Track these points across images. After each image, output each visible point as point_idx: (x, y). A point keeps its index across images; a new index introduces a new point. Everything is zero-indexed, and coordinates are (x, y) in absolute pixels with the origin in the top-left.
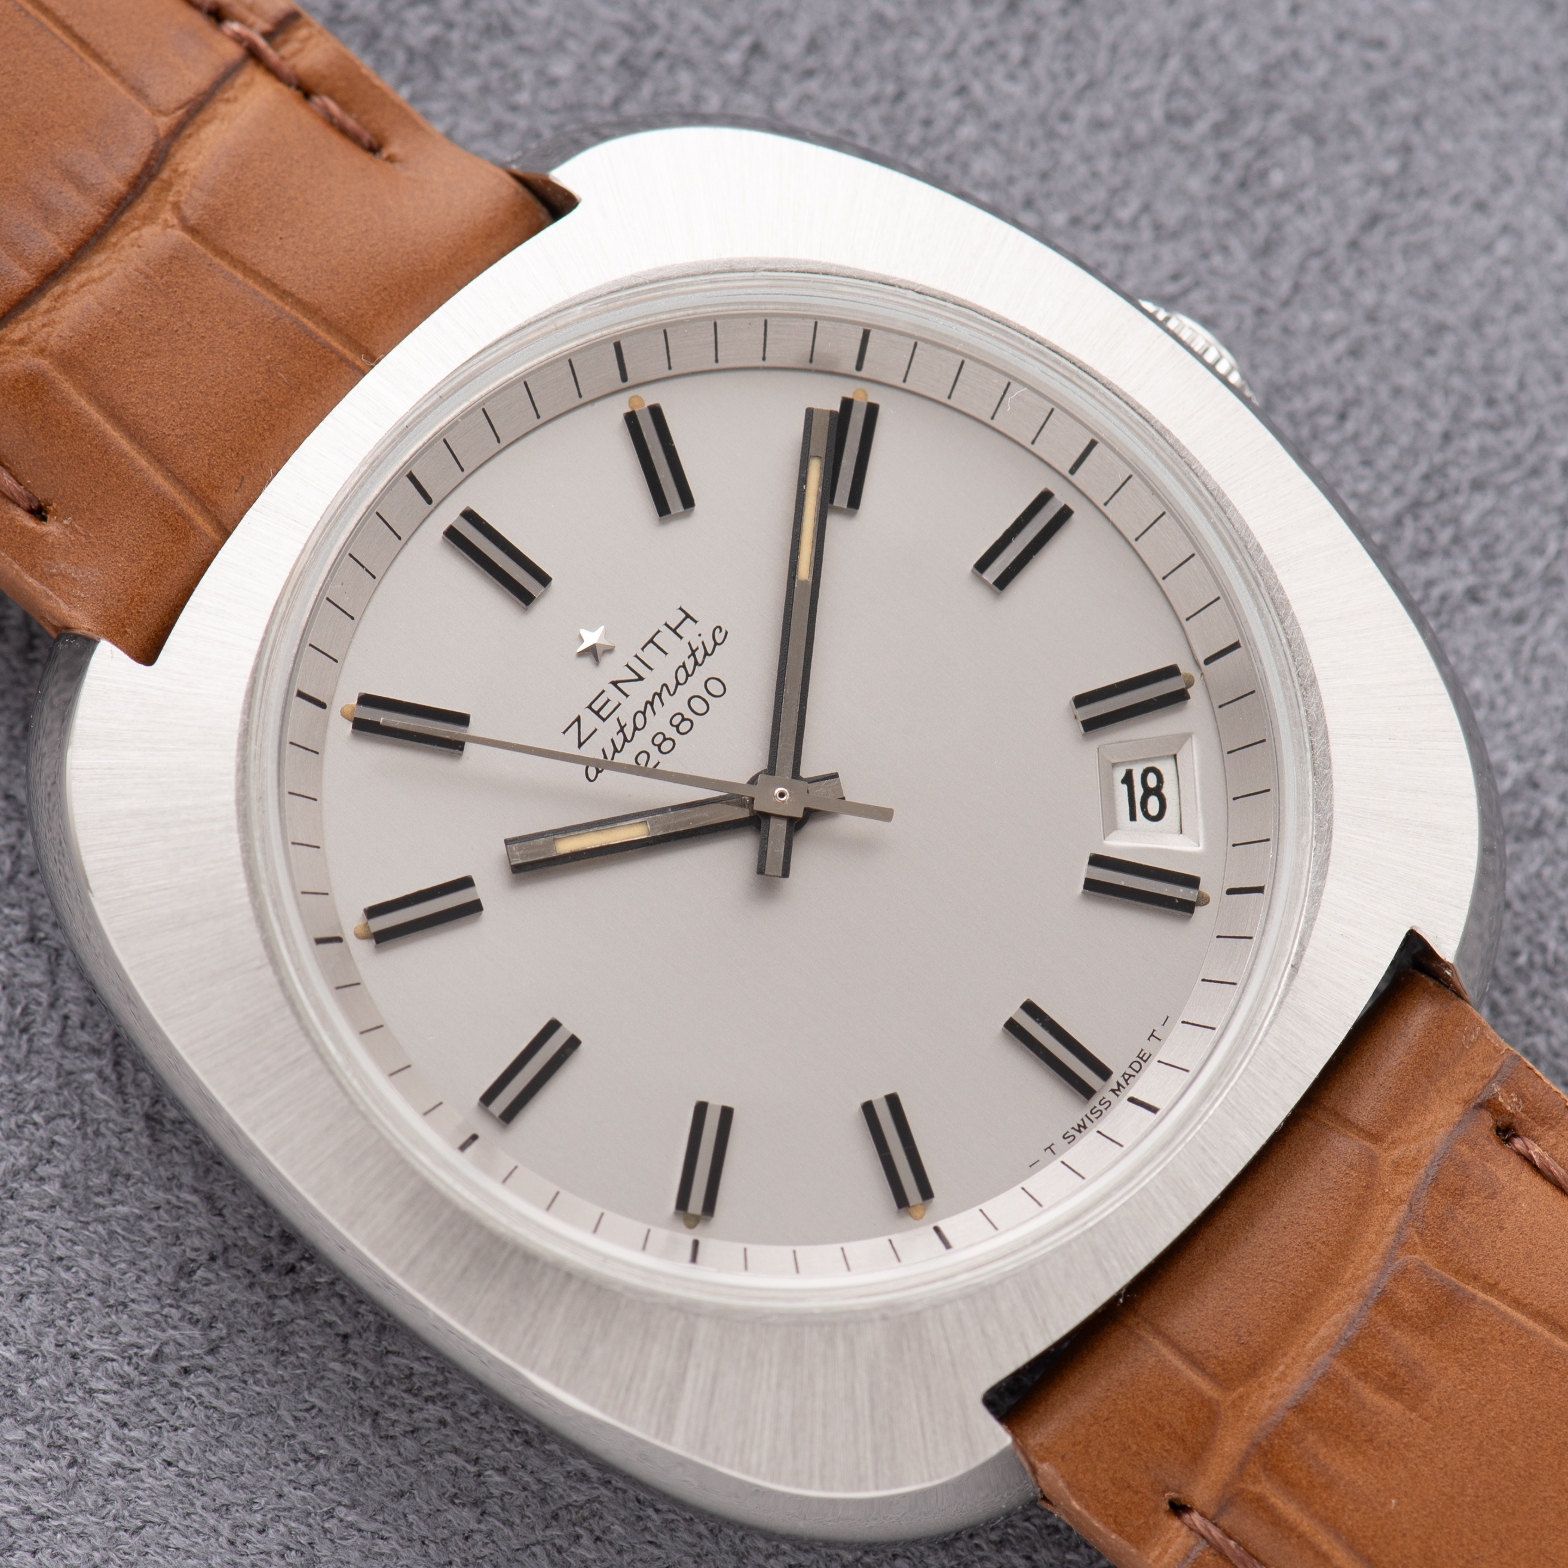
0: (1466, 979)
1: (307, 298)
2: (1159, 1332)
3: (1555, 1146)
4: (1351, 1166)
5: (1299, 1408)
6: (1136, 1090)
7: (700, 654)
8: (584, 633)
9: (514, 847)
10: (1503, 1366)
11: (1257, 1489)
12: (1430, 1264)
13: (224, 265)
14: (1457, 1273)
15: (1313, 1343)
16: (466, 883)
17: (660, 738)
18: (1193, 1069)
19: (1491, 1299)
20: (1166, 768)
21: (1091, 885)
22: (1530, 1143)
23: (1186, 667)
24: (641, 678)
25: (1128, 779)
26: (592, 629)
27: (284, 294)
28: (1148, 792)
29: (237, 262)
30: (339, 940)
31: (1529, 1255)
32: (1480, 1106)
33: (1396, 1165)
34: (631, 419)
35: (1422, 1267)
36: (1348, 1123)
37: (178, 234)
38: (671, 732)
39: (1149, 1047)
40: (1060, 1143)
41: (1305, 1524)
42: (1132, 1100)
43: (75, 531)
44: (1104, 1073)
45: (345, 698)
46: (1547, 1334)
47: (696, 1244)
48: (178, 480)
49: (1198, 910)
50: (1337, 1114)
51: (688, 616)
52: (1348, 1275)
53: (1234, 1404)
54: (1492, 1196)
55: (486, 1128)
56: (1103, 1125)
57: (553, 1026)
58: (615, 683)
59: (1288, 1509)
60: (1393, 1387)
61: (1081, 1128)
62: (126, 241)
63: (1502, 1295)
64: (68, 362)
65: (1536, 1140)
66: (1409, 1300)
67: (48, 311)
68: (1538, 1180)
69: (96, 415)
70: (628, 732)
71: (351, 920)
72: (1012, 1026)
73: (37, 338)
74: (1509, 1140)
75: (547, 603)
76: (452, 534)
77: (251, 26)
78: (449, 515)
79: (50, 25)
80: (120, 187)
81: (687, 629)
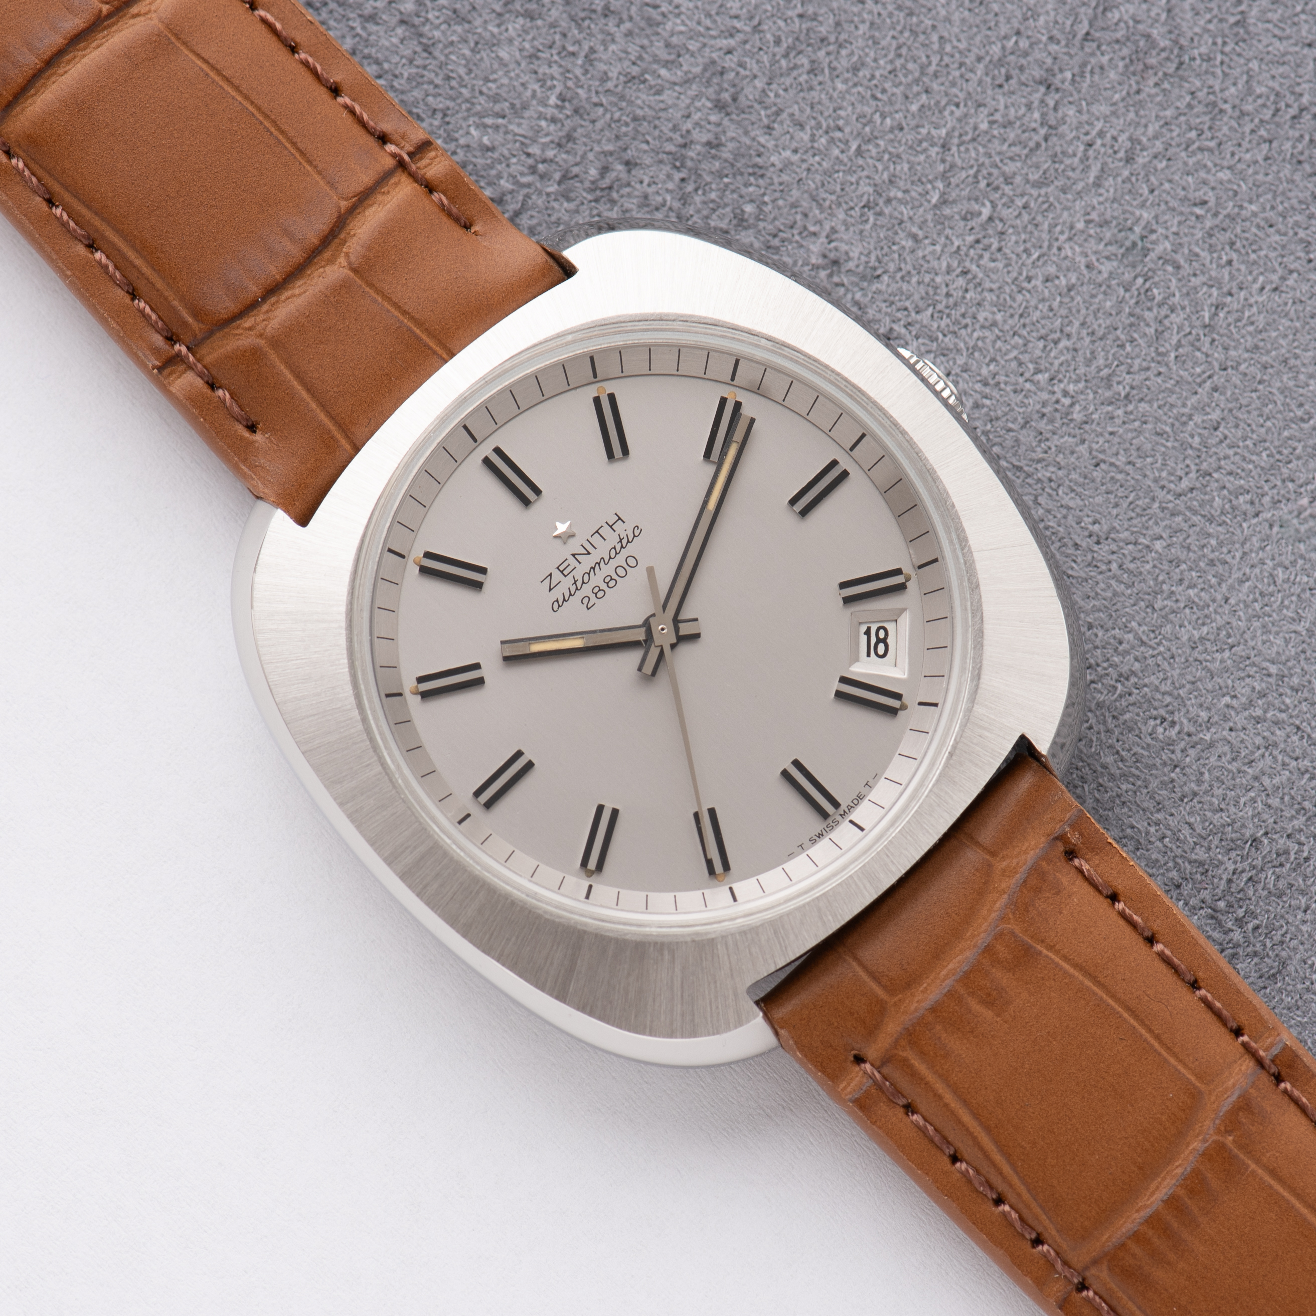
0: (1053, 764)
1: (417, 316)
2: (856, 959)
3: (1098, 865)
4: (977, 870)
5: (933, 1010)
6: (854, 816)
7: (624, 542)
8: (558, 524)
9: (506, 646)
10: (1053, 994)
11: (904, 1054)
12: (1018, 930)
13: (372, 292)
14: (1032, 937)
15: (944, 972)
16: (477, 666)
17: (596, 590)
18: (887, 807)
19: (1050, 954)
20: (890, 627)
21: (839, 695)
22: (1083, 862)
23: (907, 569)
24: (589, 553)
25: (868, 632)
26: (563, 522)
27: (405, 313)
28: (879, 641)
29: (378, 291)
30: (400, 695)
31: (1075, 930)
32: (1056, 838)
33: (1004, 871)
34: (597, 401)
35: (1012, 933)
36: (978, 844)
37: (347, 271)
38: (604, 586)
39: (864, 791)
40: (807, 843)
41: (930, 1077)
42: (851, 822)
43: (271, 442)
44: (836, 804)
45: (417, 553)
46: (1081, 978)
47: (590, 887)
48: (332, 418)
49: (900, 713)
50: (972, 838)
51: (620, 519)
52: (969, 934)
53: (895, 1004)
54: (1058, 893)
55: (476, 810)
56: (833, 835)
57: (519, 754)
58: (574, 555)
59: (921, 1067)
60: (989, 1002)
61: (820, 835)
62: (316, 274)
63: (1057, 952)
64: (276, 343)
65: (1087, 861)
66: (1002, 951)
67: (267, 312)
68: (1085, 885)
69: (289, 376)
70: (579, 584)
71: (409, 683)
72: (785, 774)
73: (259, 328)
74: (1071, 860)
75: (539, 507)
76: (487, 462)
77: (402, 148)
78: (486, 450)
79: (284, 141)
80: (316, 241)
81: (619, 526)
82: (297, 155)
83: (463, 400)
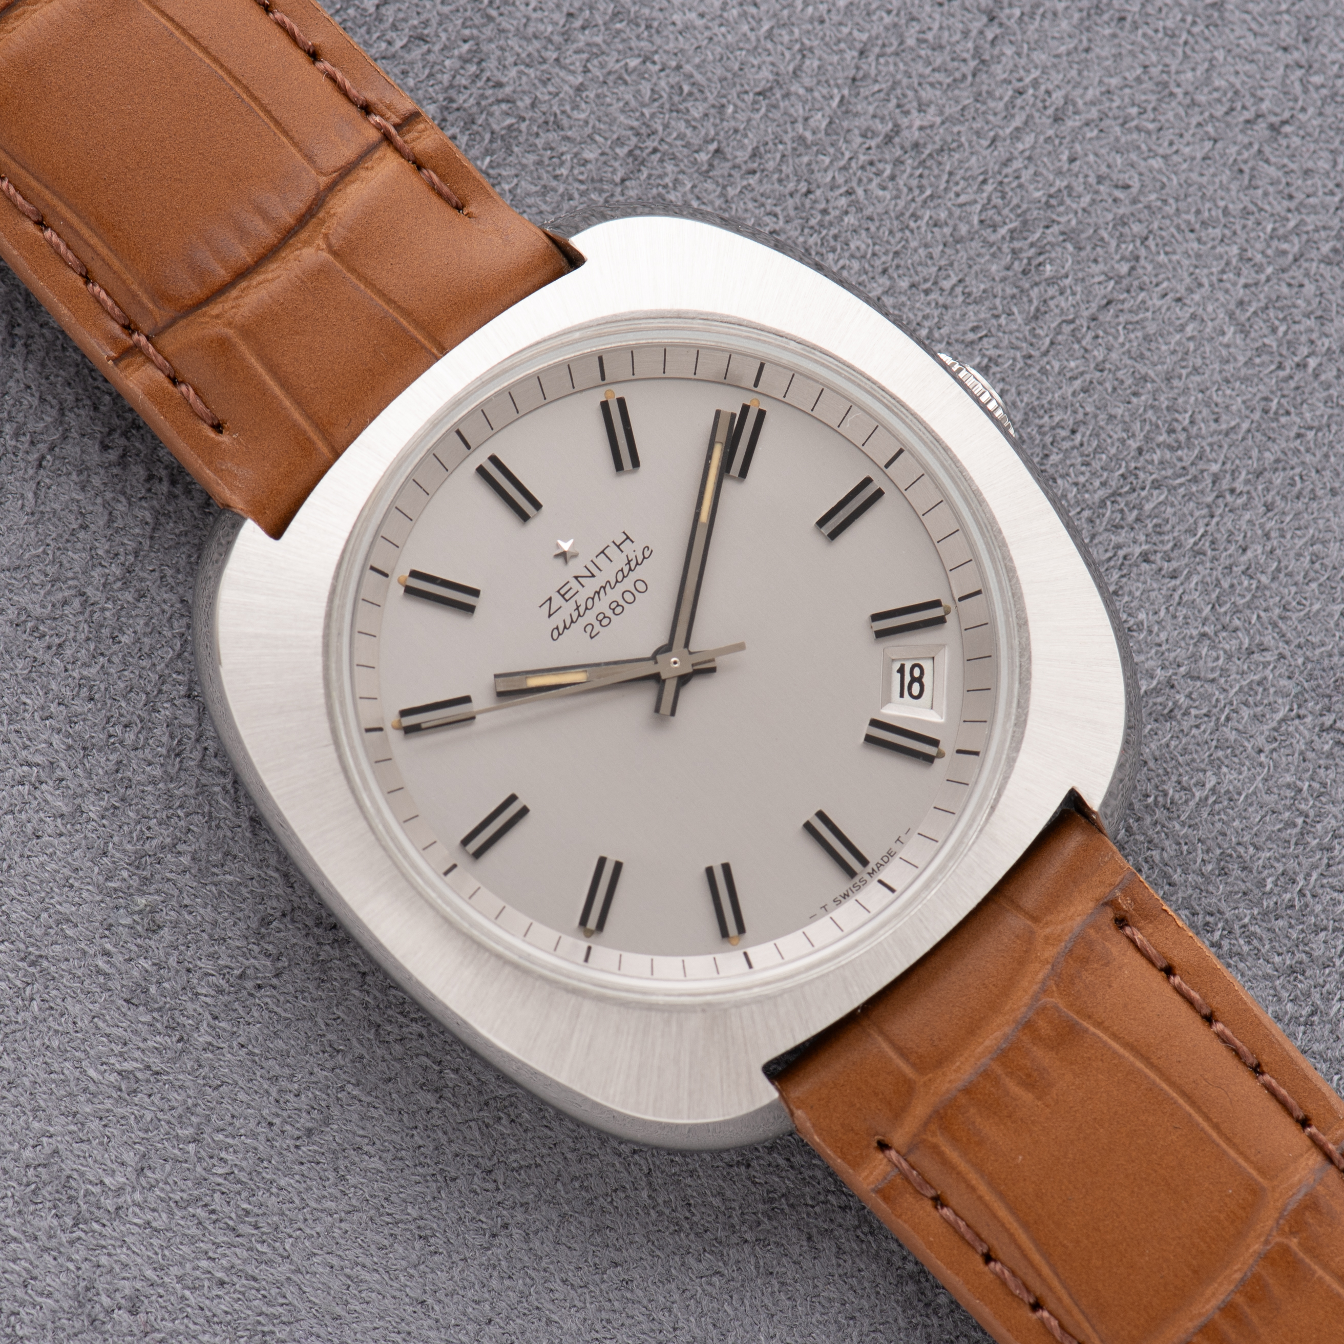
0: (1105, 823)
1: (404, 305)
2: (882, 1032)
3: (1151, 935)
4: (1017, 937)
5: (967, 1091)
6: (882, 876)
7: (633, 564)
8: (560, 542)
9: (500, 679)
10: (1101, 1076)
11: (934, 1140)
12: (1061, 1005)
13: (353, 278)
14: (1078, 1013)
15: (980, 1049)
16: (466, 700)
18: (921, 867)
19: (1098, 1032)
20: (927, 665)
21: (869, 739)
22: (1135, 931)
23: (946, 602)
24: (593, 576)
25: (901, 670)
26: (566, 541)
27: (390, 301)
28: (913, 680)
29: (361, 277)
30: (381, 730)
31: (1125, 1006)
32: (1106, 904)
33: (1047, 938)
34: (605, 406)
35: (1056, 1008)
36: (1019, 908)
37: (325, 255)
38: (609, 613)
39: (895, 847)
40: (831, 904)
41: (963, 1166)
42: (880, 882)
43: (239, 443)
44: (864, 862)
45: (402, 571)
46: (1132, 1059)
47: (590, 948)
48: (309, 417)
49: (937, 761)
50: (1013, 902)
51: (628, 538)
52: (1007, 1008)
53: (925, 1084)
54: (1107, 964)
55: (463, 861)
56: (860, 896)
57: (512, 799)
58: (576, 578)
59: (953, 1155)
60: (1029, 1083)
61: (846, 896)
62: (291, 257)
63: (1106, 1030)
64: (246, 332)
65: (1139, 929)
66: (1043, 1026)
67: (237, 298)
68: (1138, 956)
69: (260, 369)
70: (582, 610)
71: (390, 717)
72: (808, 826)
73: (228, 315)
74: (1122, 928)
75: (538, 522)
76: (481, 471)
77: (387, 119)
78: (480, 458)
79: (257, 108)
80: (291, 221)
81: (627, 546)
82: (272, 125)
83: (457, 402)
